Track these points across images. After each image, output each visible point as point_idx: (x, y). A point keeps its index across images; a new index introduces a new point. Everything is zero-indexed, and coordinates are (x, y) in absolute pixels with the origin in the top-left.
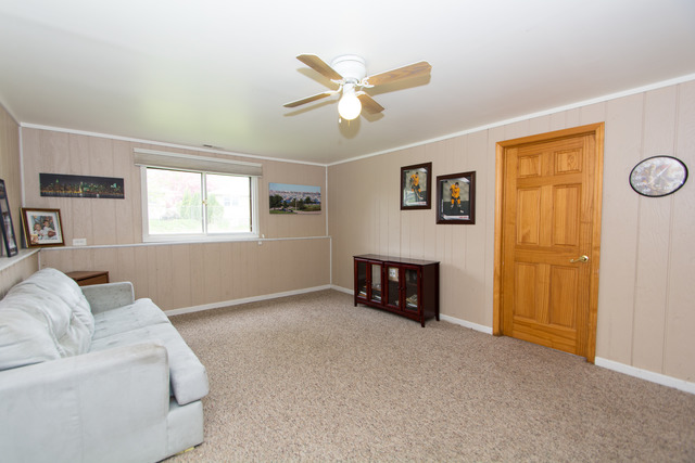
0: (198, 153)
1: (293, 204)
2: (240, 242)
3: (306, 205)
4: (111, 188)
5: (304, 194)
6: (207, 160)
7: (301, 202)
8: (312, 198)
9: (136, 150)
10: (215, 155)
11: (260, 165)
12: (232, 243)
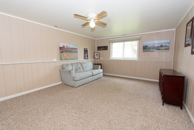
0: (122, 37)
1: (153, 48)
2: (130, 60)
3: (160, 48)
4: (105, 48)
5: (159, 44)
6: (124, 39)
7: (158, 47)
8: (164, 45)
9: (110, 40)
10: (126, 37)
11: (140, 36)
12: (128, 61)
